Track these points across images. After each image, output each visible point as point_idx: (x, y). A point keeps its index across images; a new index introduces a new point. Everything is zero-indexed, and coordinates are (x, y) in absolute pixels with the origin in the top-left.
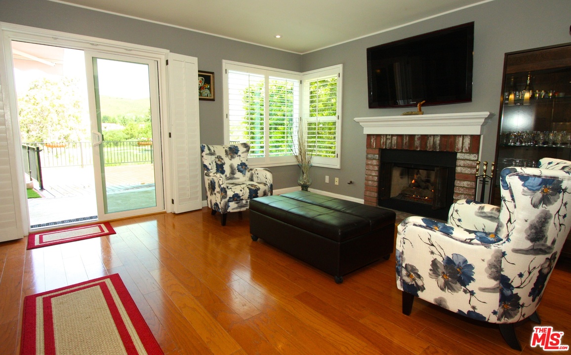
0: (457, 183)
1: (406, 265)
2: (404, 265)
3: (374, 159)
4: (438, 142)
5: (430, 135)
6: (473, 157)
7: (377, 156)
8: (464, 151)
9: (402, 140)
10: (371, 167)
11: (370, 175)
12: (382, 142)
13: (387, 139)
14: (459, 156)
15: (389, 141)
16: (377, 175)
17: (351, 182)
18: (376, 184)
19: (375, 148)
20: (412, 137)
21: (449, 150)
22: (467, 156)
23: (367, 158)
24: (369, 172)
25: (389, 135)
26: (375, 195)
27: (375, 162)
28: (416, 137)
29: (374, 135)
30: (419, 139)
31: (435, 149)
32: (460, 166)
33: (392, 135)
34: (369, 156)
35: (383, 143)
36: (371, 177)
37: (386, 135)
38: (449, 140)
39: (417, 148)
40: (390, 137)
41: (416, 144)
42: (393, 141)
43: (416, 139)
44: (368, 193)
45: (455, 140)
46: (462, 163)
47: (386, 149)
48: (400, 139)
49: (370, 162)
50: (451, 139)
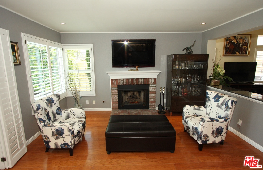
0: (150, 95)
1: (204, 135)
2: (203, 135)
3: (115, 90)
4: (143, 81)
5: (140, 79)
6: (155, 85)
7: (117, 88)
8: (152, 84)
9: (128, 81)
10: (114, 93)
11: (114, 97)
12: (119, 82)
13: (121, 80)
14: (150, 85)
15: (122, 82)
16: (117, 96)
17: (103, 102)
18: (117, 100)
19: (116, 85)
20: (132, 79)
21: (147, 84)
22: (153, 85)
23: (112, 90)
24: (113, 96)
25: (122, 79)
26: (117, 105)
27: (116, 91)
28: (134, 79)
29: (114, 79)
30: (135, 80)
31: (142, 83)
32: (151, 89)
34: (113, 88)
35: (120, 82)
36: (114, 98)
37: (121, 79)
38: (146, 80)
39: (135, 83)
40: (123, 80)
41: (134, 82)
42: (124, 81)
43: (134, 80)
44: (114, 105)
45: (149, 80)
46: (151, 88)
47: (121, 85)
48: (127, 80)
49: (113, 91)
50: (148, 80)
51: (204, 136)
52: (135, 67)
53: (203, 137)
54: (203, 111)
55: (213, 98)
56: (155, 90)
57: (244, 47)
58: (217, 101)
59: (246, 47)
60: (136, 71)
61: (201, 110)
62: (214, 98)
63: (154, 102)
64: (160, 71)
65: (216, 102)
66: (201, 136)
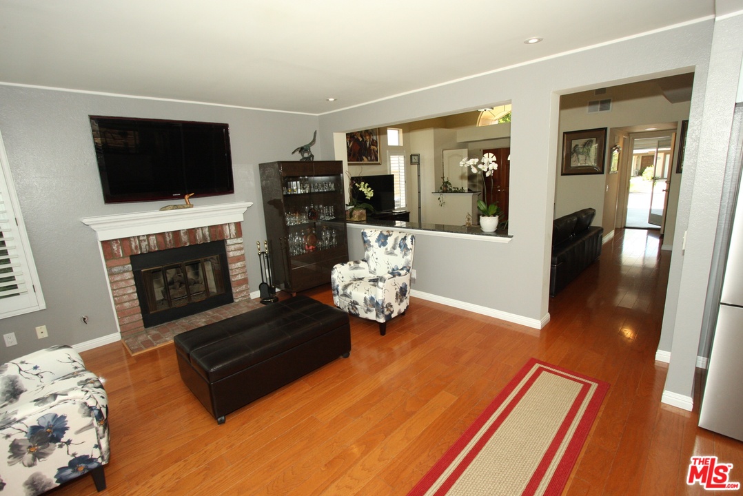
0: (232, 266)
1: (386, 305)
3: (124, 272)
4: (207, 233)
5: (198, 228)
6: (239, 240)
7: (130, 266)
8: (232, 237)
9: (164, 238)
10: (123, 284)
11: (125, 295)
12: (133, 246)
13: (140, 241)
14: (229, 242)
15: (144, 244)
16: (135, 291)
17: (85, 320)
18: (137, 302)
19: (123, 257)
20: (176, 234)
21: (219, 239)
22: (235, 241)
23: (111, 274)
24: (120, 292)
25: (144, 236)
26: (139, 317)
27: (128, 275)
28: (182, 232)
29: (116, 240)
30: (185, 234)
31: (206, 240)
32: (231, 251)
33: (148, 236)
34: (115, 270)
35: (136, 247)
36: (126, 297)
37: (138, 237)
38: (216, 229)
39: (186, 243)
40: (145, 238)
41: (183, 240)
42: (151, 242)
43: (182, 234)
44: (126, 320)
45: (223, 229)
46: (232, 248)
47: (142, 254)
48: (160, 239)
49: (118, 278)
50: (220, 229)
51: (386, 307)
52: (182, 197)
53: (385, 310)
54: (364, 269)
55: (376, 242)
56: (243, 252)
57: (372, 147)
58: (384, 244)
59: (374, 147)
60: (187, 208)
61: (360, 268)
62: (378, 240)
63: (245, 281)
64: (250, 204)
65: (382, 247)
66: (383, 307)
